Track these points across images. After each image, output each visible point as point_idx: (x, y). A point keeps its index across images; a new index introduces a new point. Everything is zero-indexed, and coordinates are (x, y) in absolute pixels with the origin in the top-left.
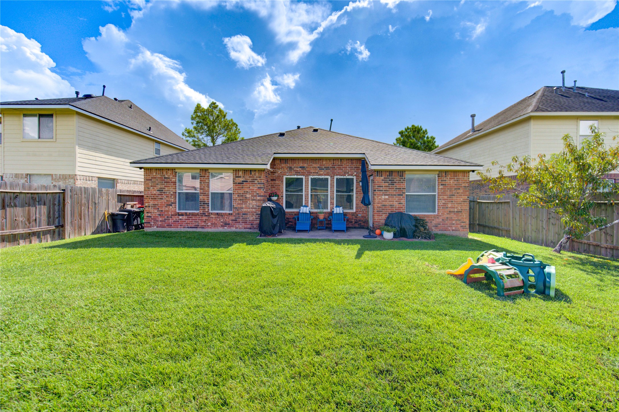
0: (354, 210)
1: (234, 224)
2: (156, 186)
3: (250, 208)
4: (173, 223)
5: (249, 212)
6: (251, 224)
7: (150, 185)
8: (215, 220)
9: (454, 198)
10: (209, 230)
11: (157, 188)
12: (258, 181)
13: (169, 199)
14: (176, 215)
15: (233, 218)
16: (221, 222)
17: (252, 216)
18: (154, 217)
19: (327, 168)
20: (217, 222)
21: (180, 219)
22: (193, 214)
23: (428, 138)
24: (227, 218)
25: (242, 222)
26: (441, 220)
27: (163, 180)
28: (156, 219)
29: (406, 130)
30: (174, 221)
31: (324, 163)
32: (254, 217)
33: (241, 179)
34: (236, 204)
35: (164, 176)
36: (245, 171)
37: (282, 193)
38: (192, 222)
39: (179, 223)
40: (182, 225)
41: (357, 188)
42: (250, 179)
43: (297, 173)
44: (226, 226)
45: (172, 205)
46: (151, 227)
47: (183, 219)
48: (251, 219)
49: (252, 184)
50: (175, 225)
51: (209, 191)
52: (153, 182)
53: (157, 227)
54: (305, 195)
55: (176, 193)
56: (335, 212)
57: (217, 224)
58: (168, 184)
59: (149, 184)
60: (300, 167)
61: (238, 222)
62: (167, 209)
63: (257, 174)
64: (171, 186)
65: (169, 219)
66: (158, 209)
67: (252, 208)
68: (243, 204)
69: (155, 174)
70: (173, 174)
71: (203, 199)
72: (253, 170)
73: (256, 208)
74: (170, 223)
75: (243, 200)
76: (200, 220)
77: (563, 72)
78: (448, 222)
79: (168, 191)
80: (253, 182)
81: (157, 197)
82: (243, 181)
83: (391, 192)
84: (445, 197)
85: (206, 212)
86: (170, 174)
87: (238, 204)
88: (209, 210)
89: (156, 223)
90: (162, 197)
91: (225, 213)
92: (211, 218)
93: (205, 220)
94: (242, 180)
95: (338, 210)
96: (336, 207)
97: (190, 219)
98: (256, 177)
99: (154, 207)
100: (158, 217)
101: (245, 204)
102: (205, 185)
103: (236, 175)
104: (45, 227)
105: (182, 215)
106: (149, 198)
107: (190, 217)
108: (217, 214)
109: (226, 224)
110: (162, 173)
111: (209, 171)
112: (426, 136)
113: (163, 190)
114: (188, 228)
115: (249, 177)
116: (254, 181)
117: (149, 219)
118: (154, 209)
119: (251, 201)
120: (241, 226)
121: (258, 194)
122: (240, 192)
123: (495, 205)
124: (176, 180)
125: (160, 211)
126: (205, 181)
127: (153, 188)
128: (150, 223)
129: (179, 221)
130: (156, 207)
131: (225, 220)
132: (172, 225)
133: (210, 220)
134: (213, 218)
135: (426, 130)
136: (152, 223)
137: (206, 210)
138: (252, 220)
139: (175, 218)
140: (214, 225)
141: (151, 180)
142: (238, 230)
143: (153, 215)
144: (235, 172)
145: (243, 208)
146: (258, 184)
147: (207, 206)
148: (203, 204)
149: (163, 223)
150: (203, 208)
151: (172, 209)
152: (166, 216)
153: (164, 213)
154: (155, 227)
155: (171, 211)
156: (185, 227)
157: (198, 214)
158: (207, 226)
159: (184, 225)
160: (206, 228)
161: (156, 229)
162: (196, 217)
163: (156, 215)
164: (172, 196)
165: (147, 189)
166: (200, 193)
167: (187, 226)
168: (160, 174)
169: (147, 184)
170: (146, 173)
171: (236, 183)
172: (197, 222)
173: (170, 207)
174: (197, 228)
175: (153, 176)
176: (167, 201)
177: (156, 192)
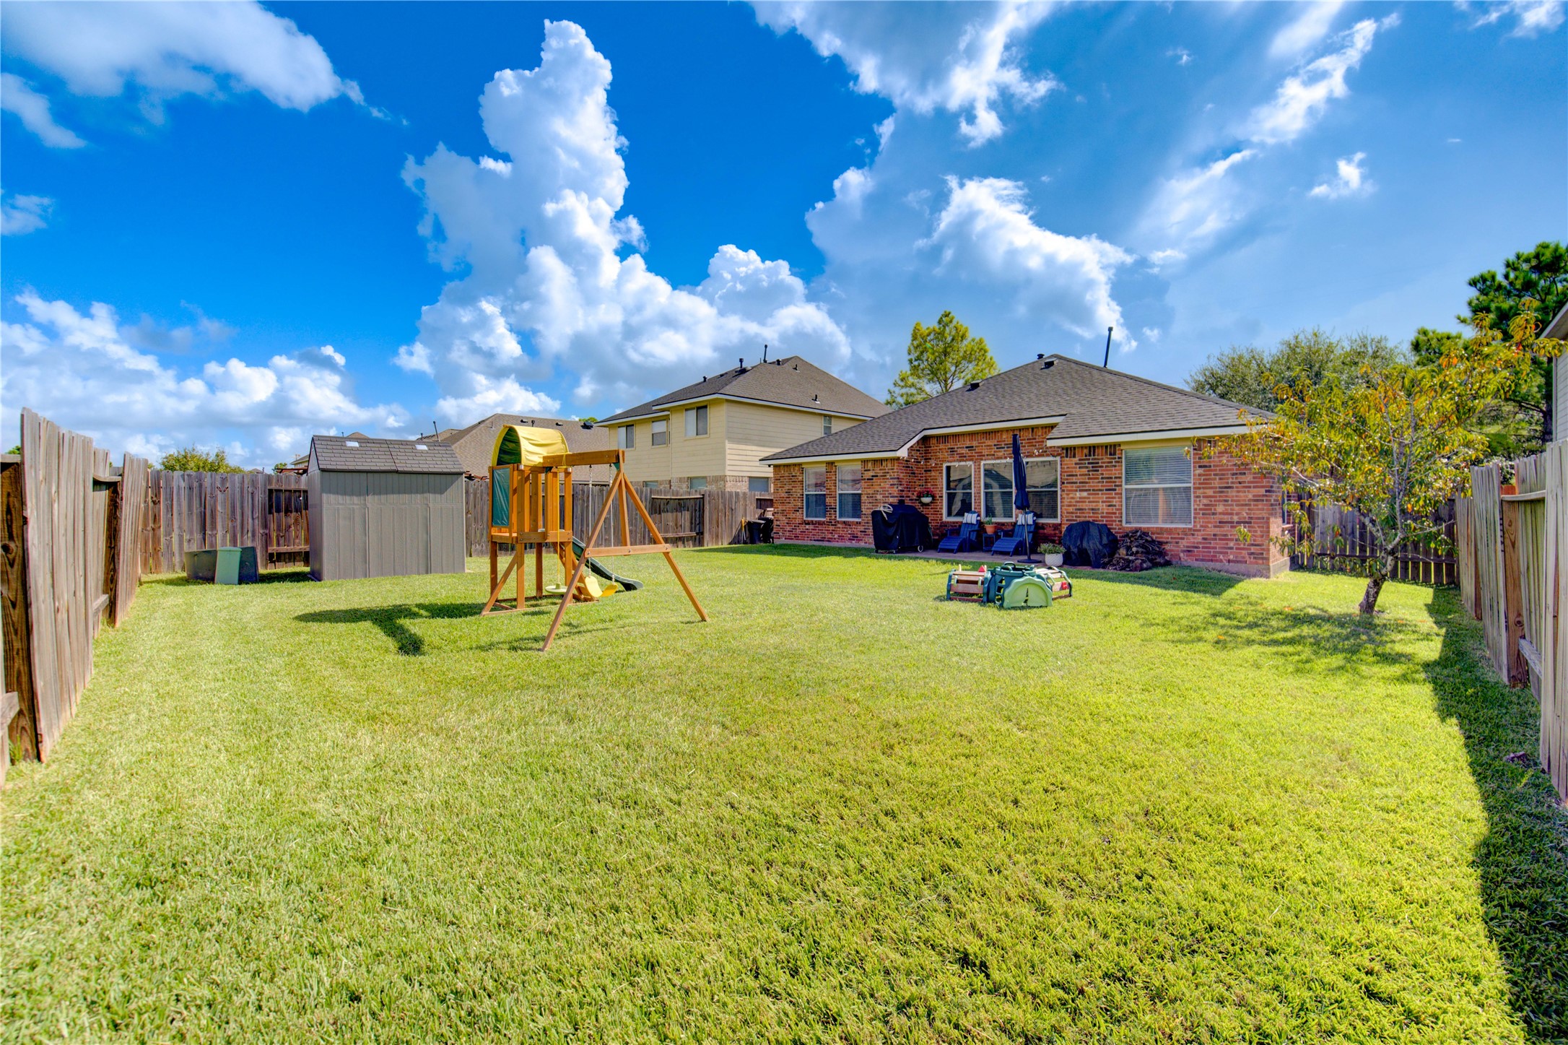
0: (1059, 519)
1: (864, 537)
2: (785, 487)
4: (799, 534)
7: (780, 485)
8: (842, 531)
9: (1232, 493)
10: (836, 545)
11: (785, 490)
12: (891, 475)
13: (797, 503)
14: (803, 524)
15: (863, 529)
16: (849, 534)
20: (845, 534)
21: (808, 529)
22: (820, 523)
24: (855, 528)
26: (1199, 539)
27: (791, 479)
28: (784, 528)
30: (800, 532)
31: (1004, 437)
33: (871, 473)
34: (865, 509)
35: (792, 474)
36: (875, 461)
37: (943, 491)
38: (819, 533)
39: (806, 535)
40: (808, 537)
42: (881, 473)
43: (964, 457)
44: (855, 540)
45: (799, 511)
47: (811, 530)
49: (884, 479)
50: (801, 537)
51: (836, 492)
52: (782, 482)
53: (785, 539)
54: (976, 493)
55: (803, 495)
57: (844, 537)
58: (796, 484)
59: (778, 485)
60: (967, 448)
61: (868, 535)
62: (795, 516)
63: (889, 465)
64: (799, 486)
65: (797, 529)
66: (786, 515)
69: (784, 472)
70: (799, 471)
71: (829, 503)
72: (884, 460)
74: (796, 534)
75: (874, 503)
76: (826, 530)
78: (1218, 544)
79: (796, 492)
80: (885, 476)
81: (785, 500)
82: (872, 476)
83: (1094, 484)
84: (1210, 492)
85: (832, 520)
87: (867, 509)
88: (836, 517)
89: (785, 533)
90: (790, 500)
91: (853, 522)
92: (838, 528)
93: (832, 530)
97: (816, 530)
98: (889, 469)
99: (783, 513)
100: (786, 526)
102: (832, 483)
103: (865, 467)
104: (687, 533)
105: (808, 523)
107: (817, 527)
108: (845, 522)
109: (854, 537)
110: (791, 470)
111: (836, 464)
113: (791, 492)
114: (814, 540)
115: (881, 470)
121: (892, 494)
122: (869, 491)
124: (803, 479)
125: (787, 518)
126: (832, 477)
127: (782, 489)
129: (805, 532)
131: (854, 531)
133: (837, 531)
134: (840, 528)
139: (802, 527)
140: (841, 538)
141: (780, 480)
142: (868, 546)
144: (863, 464)
146: (892, 479)
147: (834, 511)
148: (829, 509)
149: (791, 534)
150: (829, 514)
151: (799, 516)
152: (793, 525)
153: (792, 521)
154: (783, 539)
155: (798, 519)
156: (812, 540)
157: (824, 522)
158: (834, 538)
159: (810, 537)
160: (834, 541)
161: (783, 541)
162: (822, 527)
163: (784, 523)
164: (800, 500)
165: (776, 491)
166: (827, 495)
167: (813, 537)
168: (788, 471)
169: (776, 484)
170: (776, 472)
171: (865, 479)
172: (824, 533)
173: (797, 513)
174: (823, 540)
175: (782, 474)
176: (794, 505)
177: (784, 495)
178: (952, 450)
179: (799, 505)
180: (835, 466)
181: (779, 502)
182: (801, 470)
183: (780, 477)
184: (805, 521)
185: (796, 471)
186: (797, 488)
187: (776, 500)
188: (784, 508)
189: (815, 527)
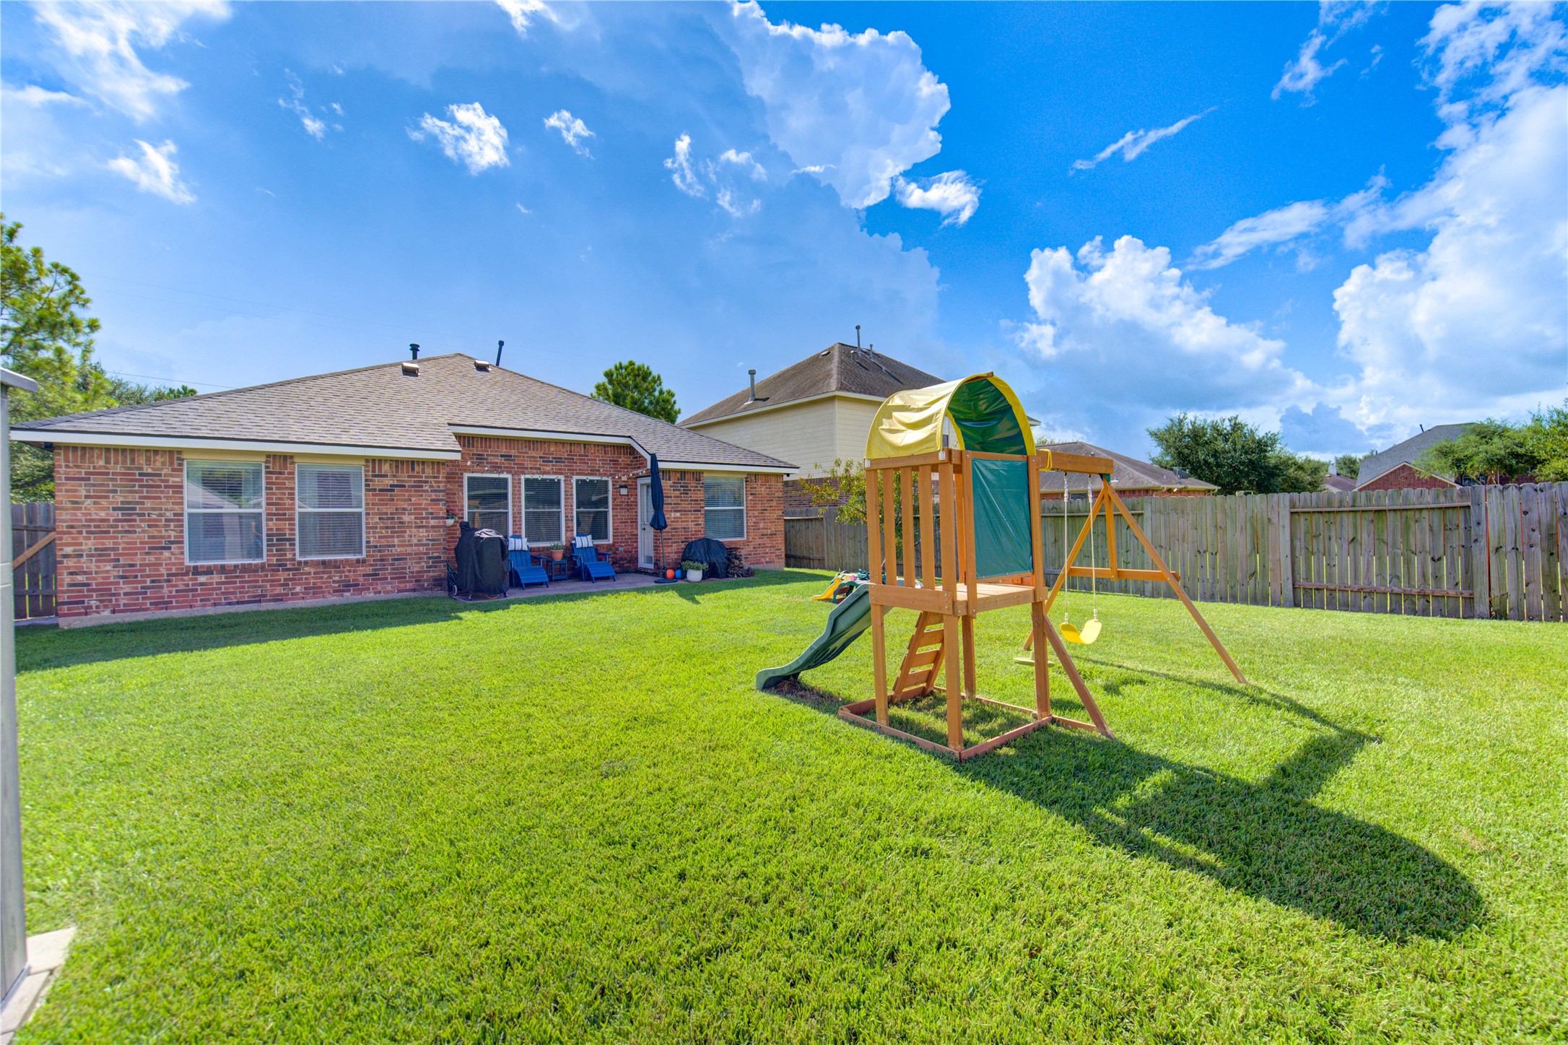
0: (611, 541)
1: (372, 584)
2: (107, 497)
3: (411, 545)
4: (174, 597)
5: (411, 554)
6: (416, 581)
7: (84, 493)
8: (314, 578)
9: (767, 514)
10: (300, 604)
11: (112, 503)
12: (431, 486)
13: (160, 532)
14: (187, 574)
15: (369, 570)
16: (334, 582)
17: (419, 563)
18: (97, 584)
19: (559, 460)
20: (323, 583)
21: (202, 584)
22: (246, 569)
23: (661, 392)
24: (349, 571)
25: (392, 578)
26: (751, 548)
27: (136, 480)
28: (110, 589)
29: (616, 369)
30: (177, 591)
31: (552, 449)
32: (423, 564)
33: (388, 482)
34: (375, 537)
35: (141, 469)
36: (398, 463)
37: (462, 510)
38: (244, 587)
39: (199, 595)
40: (208, 600)
41: (614, 499)
42: (412, 481)
43: (496, 468)
44: (349, 591)
45: (170, 548)
46: (86, 614)
47: (212, 584)
48: (416, 569)
49: (415, 491)
50: (183, 602)
51: (294, 509)
52: (94, 485)
53: (114, 612)
54: (514, 513)
55: (182, 515)
56: (579, 545)
57: (321, 587)
58: (156, 492)
59: (75, 491)
60: (502, 456)
61: (380, 579)
62: (152, 559)
63: (429, 471)
64: (167, 498)
65: (162, 587)
66: (118, 560)
67: (416, 545)
68: (393, 537)
69: (102, 463)
70: (171, 463)
71: (277, 530)
72: (418, 462)
73: (428, 545)
74: (163, 597)
75: (394, 527)
76: (268, 581)
77: (858, 328)
78: (760, 551)
79: (154, 509)
80: (418, 486)
81: (112, 526)
82: (391, 486)
83: (685, 505)
84: (756, 513)
85: (287, 560)
86: (164, 464)
87: (380, 537)
88: (294, 555)
89: (111, 601)
90: (133, 526)
91: (347, 560)
92: (303, 574)
93: (285, 580)
94: (391, 482)
95: (584, 542)
96: (578, 535)
97: (235, 582)
98: (426, 477)
99: (99, 555)
100: (118, 583)
101: (398, 537)
102: (284, 494)
103: (374, 470)
105: (209, 571)
106: (81, 533)
107: (237, 577)
108: (324, 562)
109: (347, 586)
110: (133, 461)
111: (296, 460)
112: (658, 389)
113: (135, 509)
114: (230, 604)
115: (409, 477)
116: (421, 486)
117: (79, 591)
118: (97, 561)
119: (414, 530)
120: (389, 588)
121: (432, 513)
122: (386, 509)
123: (803, 524)
124: (182, 481)
125: (124, 566)
126: (284, 484)
127: (95, 503)
128: (83, 602)
129: (196, 590)
130: (109, 555)
131: (346, 576)
132: (171, 602)
133: (300, 579)
134: (310, 573)
135: (659, 377)
136: (93, 603)
137: (289, 556)
138: (417, 572)
139: (184, 582)
140: (315, 590)
141: (88, 479)
142: (382, 596)
143: (94, 579)
144: (370, 464)
145: (394, 546)
146: (432, 491)
147: (290, 545)
148: (277, 540)
149: (138, 599)
150: (277, 550)
151: (170, 559)
152: (148, 580)
153: (139, 571)
154: (107, 613)
155: (166, 564)
156: (220, 604)
157: (263, 567)
158: (292, 594)
159: (214, 599)
160: (291, 599)
161: (108, 618)
162: (255, 576)
163: (109, 578)
164: (172, 524)
165: (69, 505)
166: (268, 514)
167: (225, 599)
168: (124, 462)
169: (67, 491)
170: (67, 460)
171: (375, 490)
172: (260, 587)
173: (162, 554)
174: (260, 601)
175: (94, 467)
176: (149, 537)
177: (107, 514)
178: (480, 457)
179: (170, 537)
180: (293, 463)
181: (84, 530)
182: (176, 462)
183: (86, 473)
184: (196, 568)
185: (158, 465)
186: (163, 500)
187: (72, 527)
188: (109, 543)
189: (232, 577)
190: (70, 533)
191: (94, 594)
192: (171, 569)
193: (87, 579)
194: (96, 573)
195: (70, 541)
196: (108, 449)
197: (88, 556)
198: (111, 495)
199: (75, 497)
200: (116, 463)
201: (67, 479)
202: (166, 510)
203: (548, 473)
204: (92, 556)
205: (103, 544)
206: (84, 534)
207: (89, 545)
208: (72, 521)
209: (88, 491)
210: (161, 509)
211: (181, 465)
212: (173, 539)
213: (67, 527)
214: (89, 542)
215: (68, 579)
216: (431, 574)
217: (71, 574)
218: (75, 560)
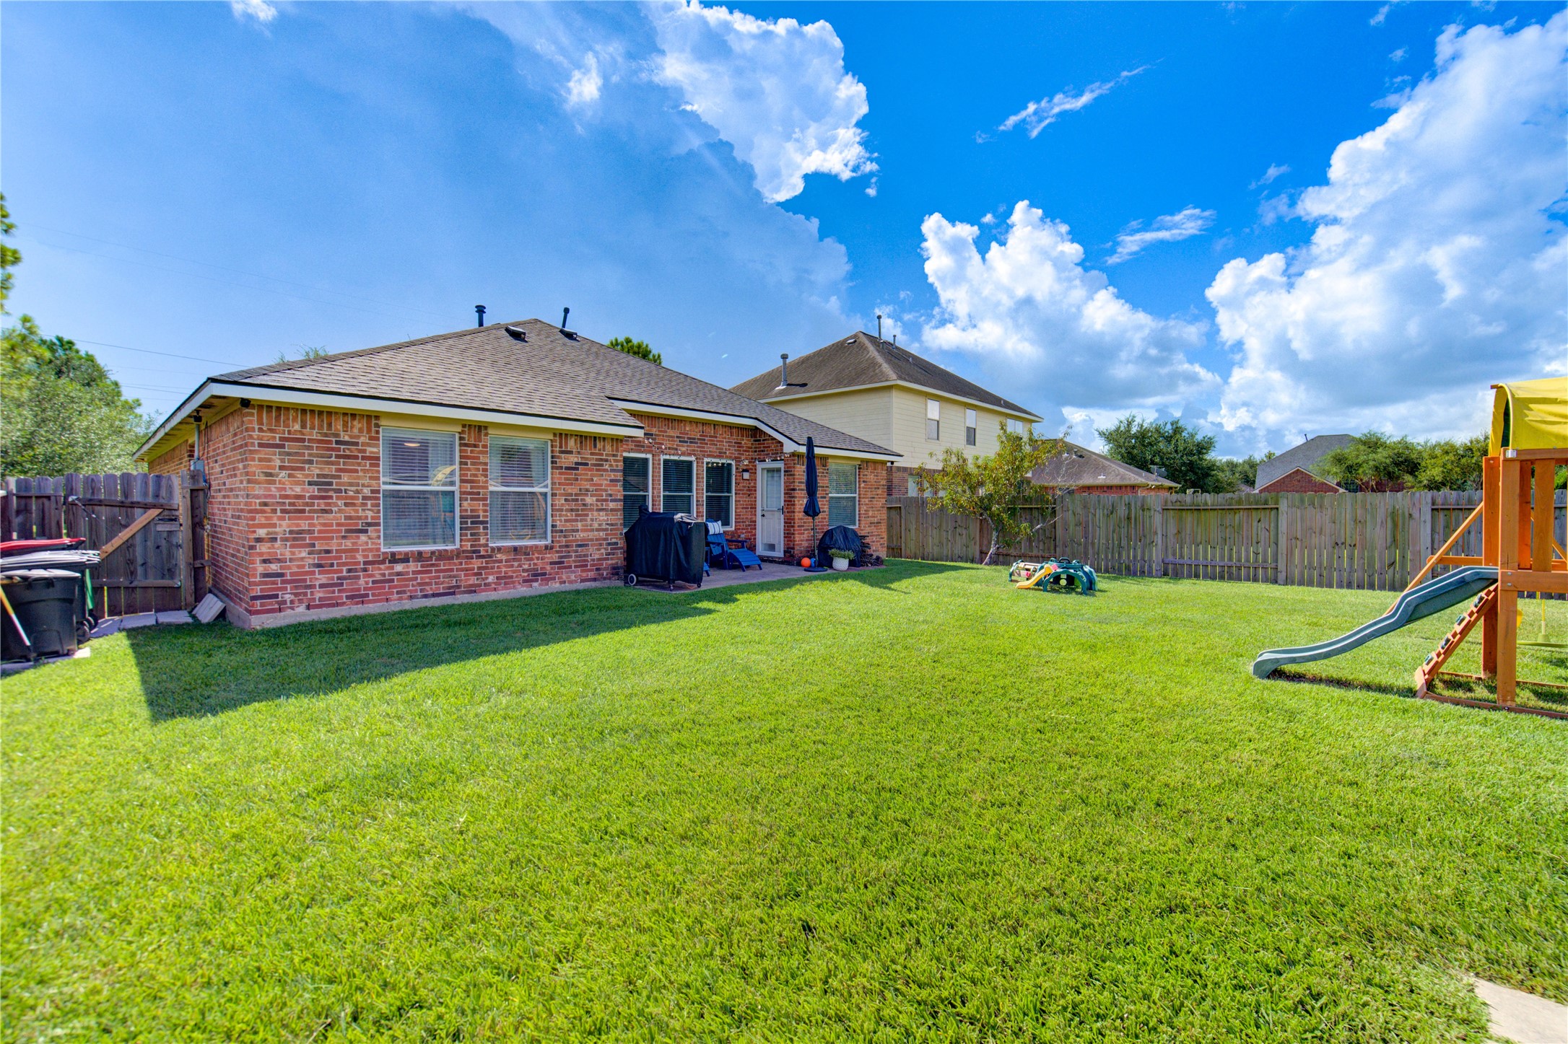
0: (734, 527)
1: (557, 573)
2: (302, 469)
3: (593, 530)
4: (370, 589)
5: (592, 540)
6: (597, 570)
7: (278, 463)
8: (506, 566)
9: (874, 502)
10: (493, 596)
11: (307, 476)
12: (611, 465)
13: (357, 511)
14: (383, 562)
15: (555, 557)
16: (524, 571)
17: (599, 550)
18: (292, 574)
19: (692, 441)
20: (514, 572)
21: (398, 574)
22: (442, 556)
24: (538, 558)
25: (576, 567)
27: (333, 449)
28: (305, 580)
30: (374, 582)
31: (687, 429)
32: (603, 551)
33: (573, 459)
34: (561, 521)
35: (337, 435)
36: (582, 437)
38: (438, 577)
39: (395, 587)
40: (404, 592)
41: (737, 484)
42: (594, 459)
44: (537, 581)
45: (366, 531)
46: (280, 610)
47: (407, 573)
48: (597, 557)
49: (597, 470)
50: (380, 594)
51: (487, 488)
52: (289, 454)
53: (308, 607)
54: (653, 497)
55: (378, 492)
57: (512, 577)
58: (353, 464)
59: (270, 460)
61: (565, 568)
62: (348, 544)
63: (608, 447)
64: (364, 471)
65: (358, 577)
66: (314, 545)
67: (598, 530)
68: (577, 521)
69: (297, 427)
70: (369, 431)
71: (472, 511)
72: (600, 438)
73: (607, 530)
74: (359, 590)
75: (578, 510)
76: (462, 570)
79: (351, 484)
80: (599, 465)
81: (307, 505)
82: (577, 463)
84: (866, 501)
85: (480, 546)
86: (361, 430)
87: (566, 521)
88: (488, 540)
89: (305, 594)
90: (329, 504)
91: (537, 546)
92: (496, 561)
93: (479, 568)
94: (576, 460)
95: (715, 527)
96: (709, 520)
97: (430, 572)
98: (607, 455)
99: (295, 539)
100: (313, 573)
101: (581, 521)
102: (478, 470)
103: (561, 447)
105: (405, 559)
106: (274, 511)
107: (433, 565)
108: (515, 549)
109: (536, 575)
110: (330, 425)
111: (490, 431)
113: (331, 484)
114: (426, 596)
115: (592, 454)
116: (602, 465)
117: (274, 583)
118: (292, 546)
119: (595, 513)
120: (573, 577)
121: (611, 495)
122: (570, 489)
124: (378, 452)
125: (320, 552)
126: (478, 458)
127: (290, 476)
128: (277, 596)
129: (392, 581)
130: (304, 539)
131: (535, 564)
132: (367, 595)
133: (493, 568)
134: (500, 561)
135: (659, 356)
136: (288, 597)
137: (483, 541)
138: (599, 560)
139: (377, 572)
140: (505, 580)
141: (283, 446)
142: (567, 587)
143: (289, 568)
144: (558, 438)
145: (577, 531)
146: (612, 471)
147: (484, 528)
148: (472, 523)
149: (334, 592)
150: (472, 535)
151: (367, 543)
152: (345, 569)
153: (336, 558)
154: (301, 609)
155: (363, 550)
156: (416, 597)
157: (458, 554)
158: (485, 584)
159: (410, 591)
160: (483, 590)
161: (302, 614)
162: (450, 564)
163: (303, 566)
164: (369, 502)
165: (263, 478)
166: (461, 493)
167: (421, 591)
168: (321, 427)
169: (260, 460)
170: (260, 422)
171: (561, 468)
172: (454, 577)
173: (358, 537)
174: (454, 593)
175: (289, 432)
176: (346, 518)
177: (303, 490)
179: (366, 517)
180: (486, 435)
181: (278, 509)
182: (373, 429)
183: (281, 439)
184: (393, 554)
185: (356, 431)
186: (361, 474)
187: (265, 504)
188: (304, 525)
189: (428, 566)
190: (264, 512)
191: (289, 586)
192: (368, 556)
193: (281, 568)
194: (291, 560)
195: (263, 521)
196: (304, 410)
197: (282, 540)
198: (307, 466)
199: (268, 467)
200: (313, 428)
201: (260, 445)
202: (363, 485)
203: (683, 454)
204: (287, 540)
205: (298, 525)
206: (279, 514)
207: (284, 526)
208: (266, 496)
209: (283, 461)
210: (358, 485)
211: (378, 432)
212: (369, 521)
213: (261, 504)
214: (284, 523)
215: (260, 568)
216: (610, 562)
217: (265, 561)
218: (269, 544)
